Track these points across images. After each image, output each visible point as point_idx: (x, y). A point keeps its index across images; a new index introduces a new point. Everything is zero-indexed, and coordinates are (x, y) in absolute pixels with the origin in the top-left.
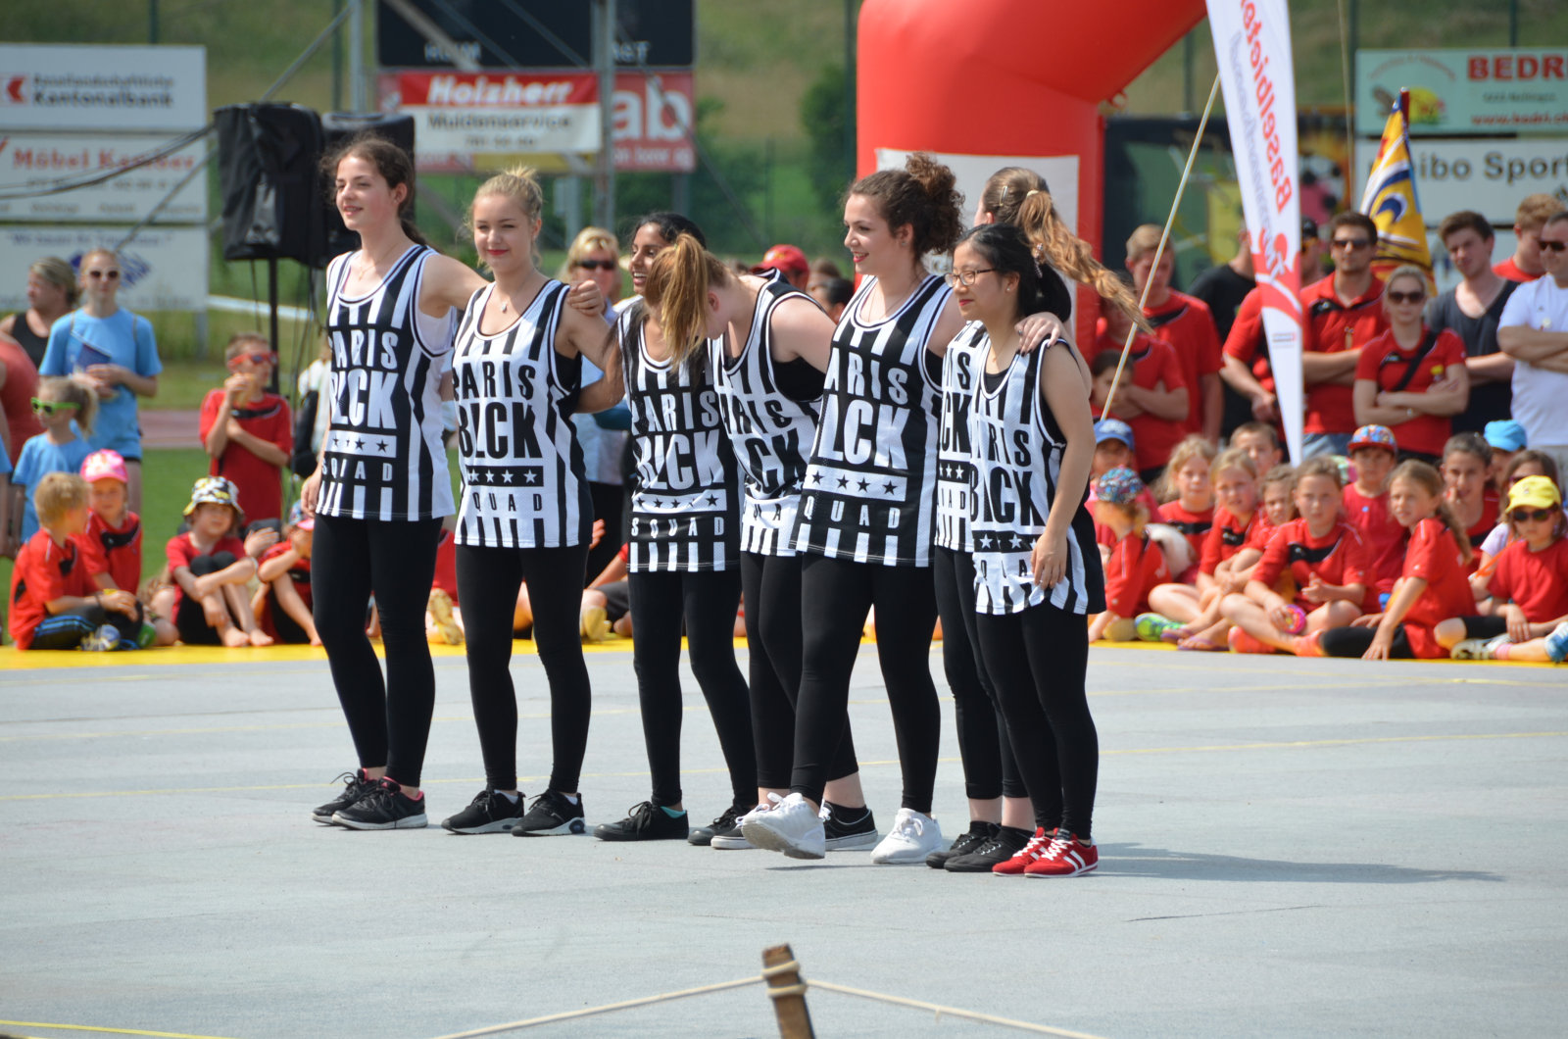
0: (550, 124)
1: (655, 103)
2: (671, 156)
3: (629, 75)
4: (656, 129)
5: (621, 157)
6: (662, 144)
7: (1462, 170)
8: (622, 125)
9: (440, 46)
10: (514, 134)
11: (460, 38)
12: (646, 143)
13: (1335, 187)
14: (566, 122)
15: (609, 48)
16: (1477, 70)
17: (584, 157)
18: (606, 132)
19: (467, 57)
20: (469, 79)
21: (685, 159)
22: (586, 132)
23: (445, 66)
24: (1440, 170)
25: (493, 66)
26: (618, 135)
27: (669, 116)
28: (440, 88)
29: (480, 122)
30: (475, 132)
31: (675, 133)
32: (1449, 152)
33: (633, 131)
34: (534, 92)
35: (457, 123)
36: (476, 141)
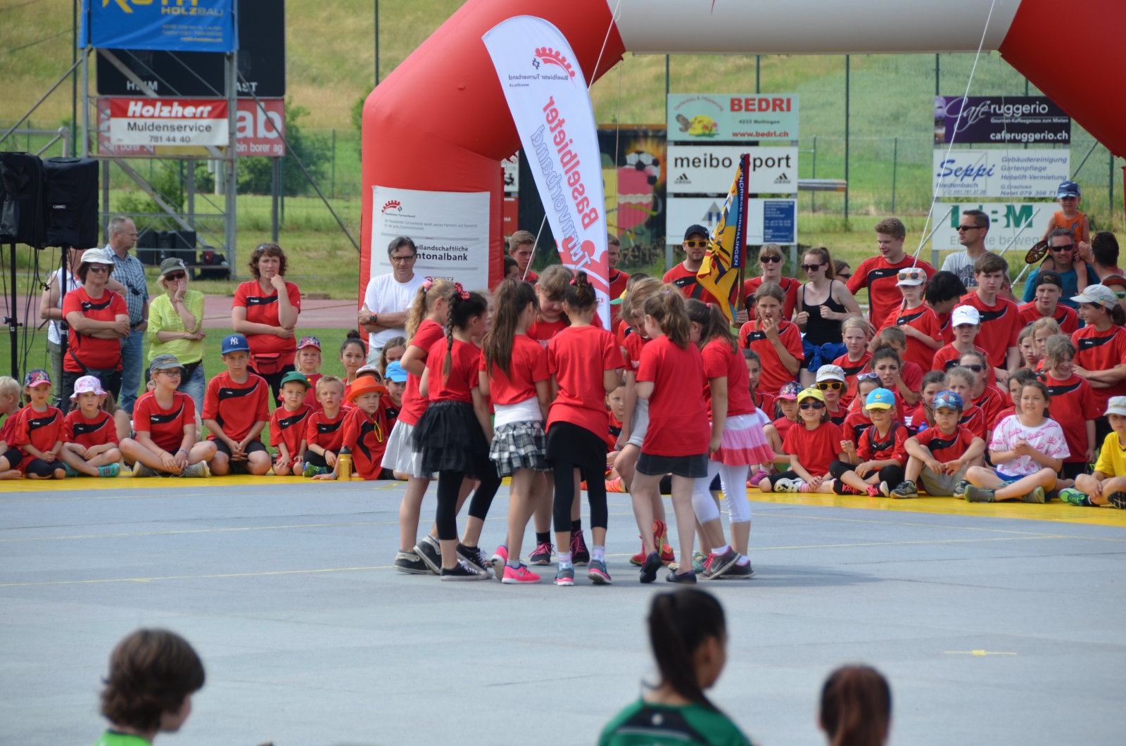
0: (198, 129)
1: (261, 117)
2: (271, 148)
3: (245, 100)
4: (262, 132)
5: (241, 148)
6: (266, 141)
7: (727, 163)
8: (242, 129)
9: (134, 82)
10: (178, 135)
11: (146, 78)
12: (256, 140)
13: (656, 171)
14: (208, 128)
15: (233, 85)
16: (735, 105)
17: (220, 148)
18: (231, 134)
19: (150, 89)
20: (152, 103)
21: (279, 150)
22: (220, 133)
23: (138, 93)
24: (715, 163)
25: (166, 94)
26: (239, 135)
27: (270, 124)
28: (134, 107)
29: (158, 128)
30: (155, 133)
31: (273, 135)
32: (720, 152)
33: (249, 133)
34: (190, 110)
35: (145, 128)
36: (156, 139)
